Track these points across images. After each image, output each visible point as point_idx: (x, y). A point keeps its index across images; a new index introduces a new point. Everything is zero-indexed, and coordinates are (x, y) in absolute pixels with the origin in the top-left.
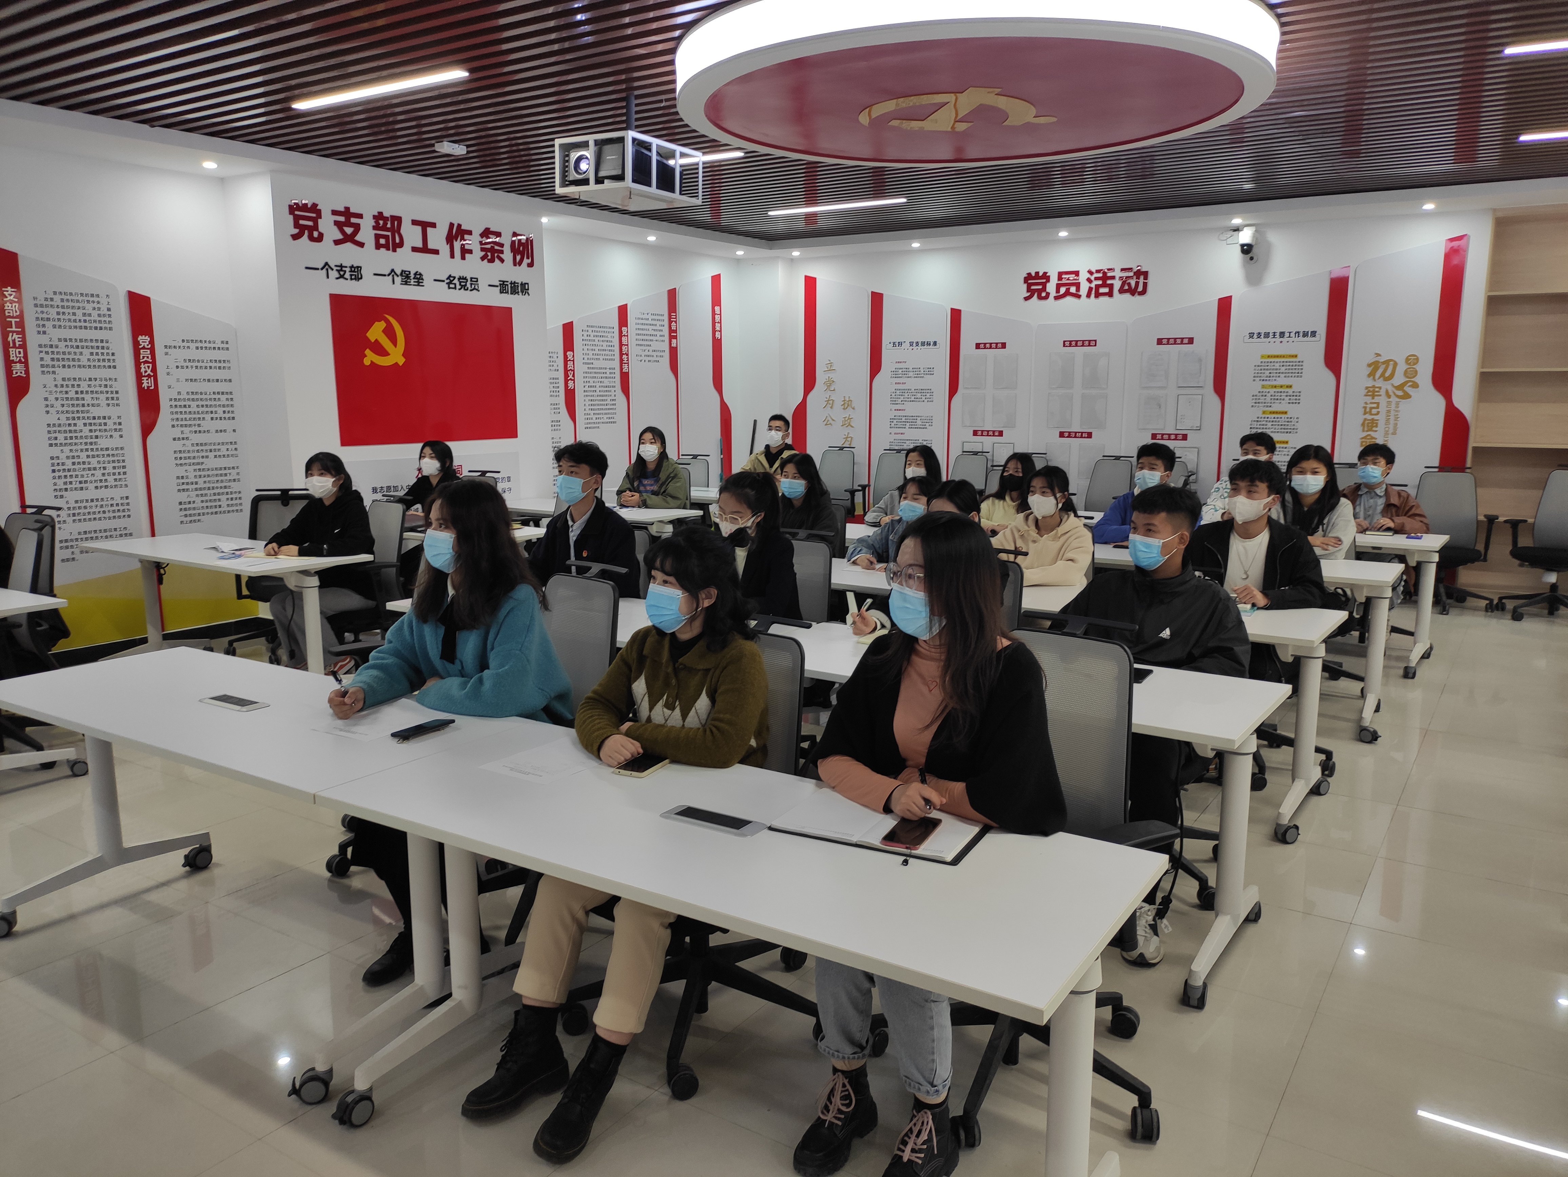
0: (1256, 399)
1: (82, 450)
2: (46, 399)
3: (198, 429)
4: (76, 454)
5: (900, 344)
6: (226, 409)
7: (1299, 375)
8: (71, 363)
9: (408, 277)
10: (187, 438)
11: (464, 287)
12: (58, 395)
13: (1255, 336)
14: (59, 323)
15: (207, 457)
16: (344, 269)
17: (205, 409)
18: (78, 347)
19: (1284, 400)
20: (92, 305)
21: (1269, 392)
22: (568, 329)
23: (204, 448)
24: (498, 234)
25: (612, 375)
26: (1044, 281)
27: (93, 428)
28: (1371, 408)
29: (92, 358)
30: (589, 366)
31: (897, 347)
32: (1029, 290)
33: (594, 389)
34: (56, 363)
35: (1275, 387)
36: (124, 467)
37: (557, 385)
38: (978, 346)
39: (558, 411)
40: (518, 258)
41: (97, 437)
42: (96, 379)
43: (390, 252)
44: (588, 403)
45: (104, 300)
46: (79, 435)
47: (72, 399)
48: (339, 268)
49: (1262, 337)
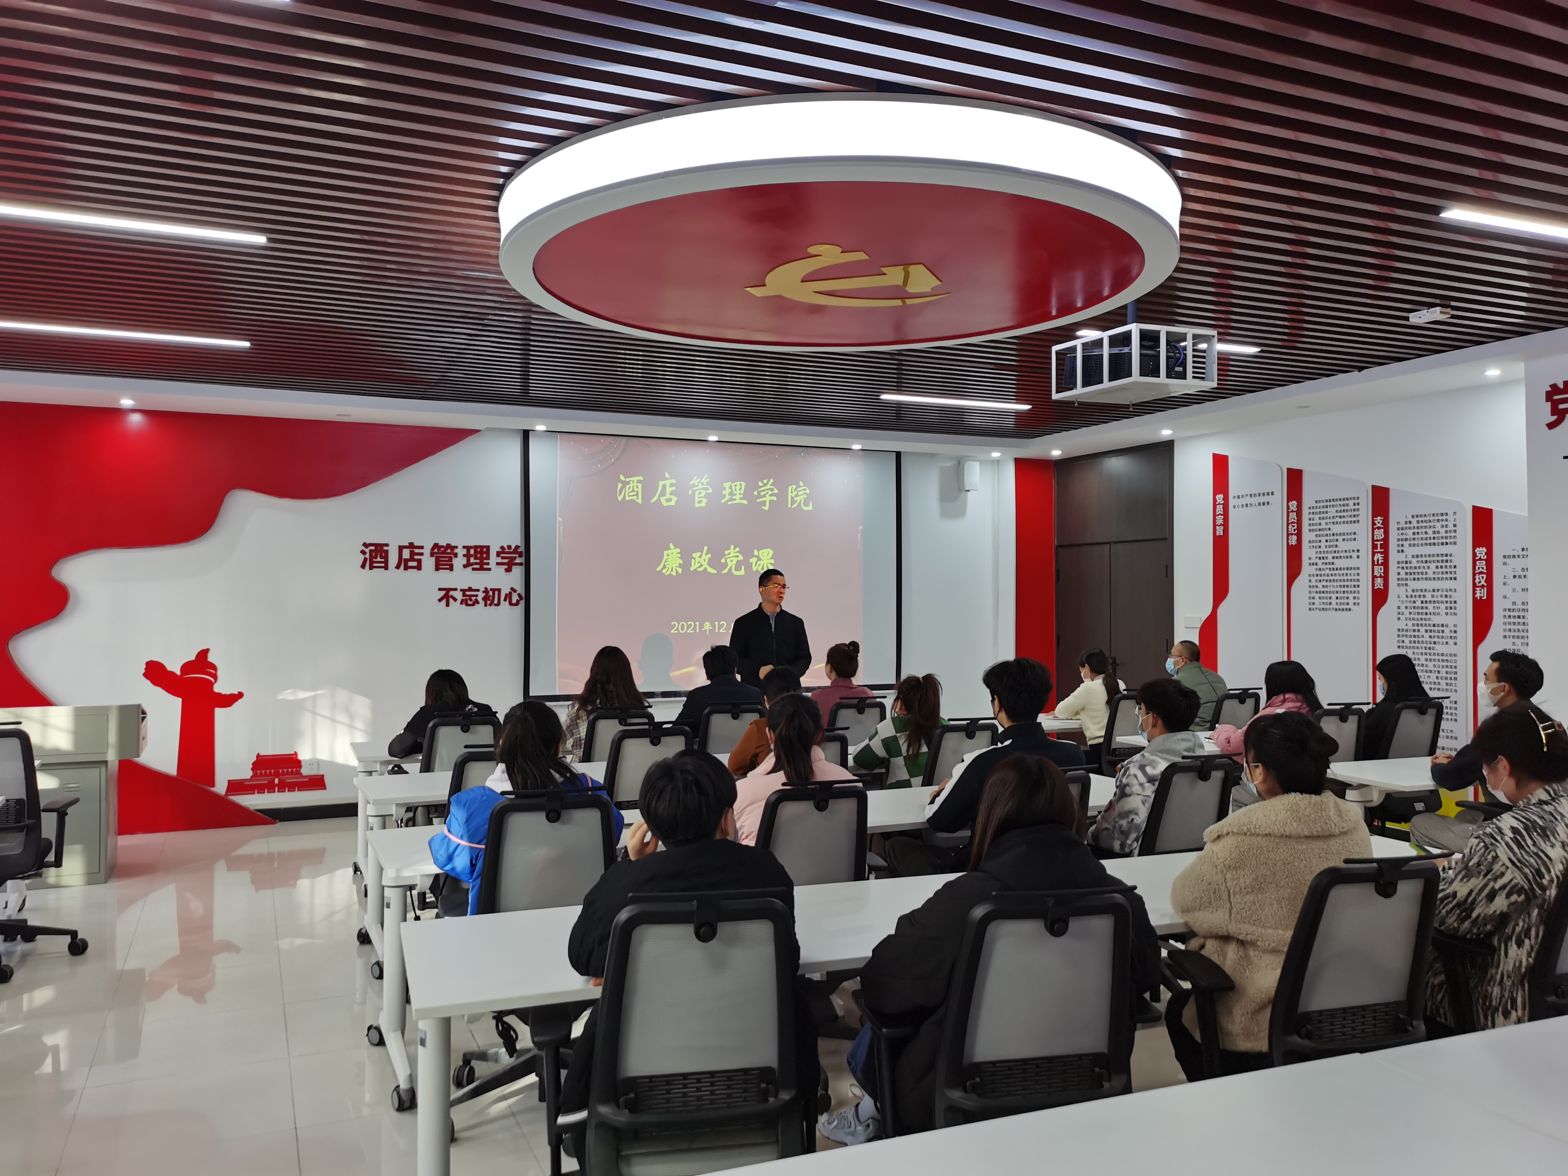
1: (1422, 654)
2: (1399, 608)
8: (1421, 576)
12: (1408, 605)
14: (1414, 542)
18: (1426, 562)
20: (1441, 523)
27: (1433, 634)
29: (1436, 570)
34: (1409, 577)
36: (1456, 673)
41: (1435, 643)
42: (1438, 590)
45: (1451, 518)
46: (1421, 640)
47: (1418, 607)
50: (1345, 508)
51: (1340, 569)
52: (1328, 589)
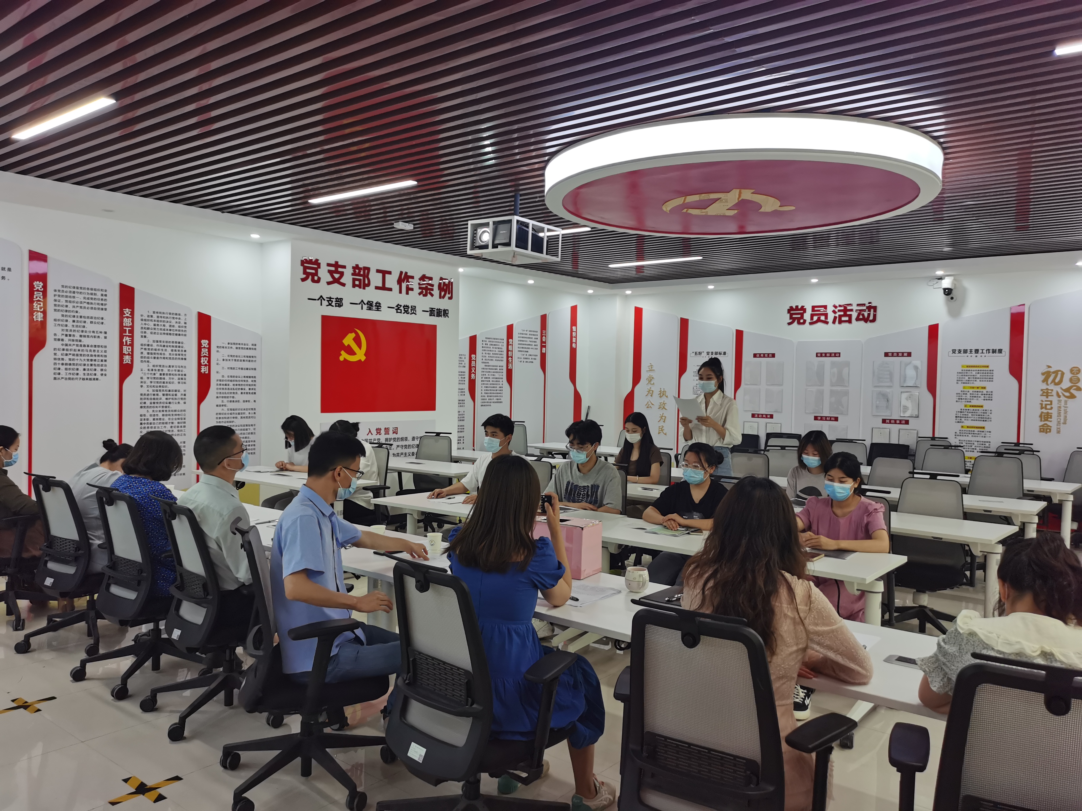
0: (959, 396)
1: (160, 411)
2: (142, 378)
3: (232, 399)
4: (156, 413)
5: (700, 353)
6: (251, 387)
7: (991, 380)
8: (159, 356)
9: (371, 305)
10: (225, 406)
11: (406, 312)
12: (149, 376)
13: (957, 352)
14: (155, 331)
15: (236, 418)
16: (332, 300)
17: (238, 387)
18: (164, 346)
19: (980, 397)
20: (176, 320)
21: (968, 392)
22: (473, 340)
23: (235, 412)
24: (431, 279)
25: (500, 371)
26: (802, 312)
27: (168, 397)
28: (1046, 405)
29: (172, 353)
30: (486, 364)
31: (698, 356)
32: (791, 318)
33: (489, 380)
34: (150, 356)
35: (973, 388)
36: (184, 423)
37: (464, 376)
38: (755, 356)
39: (464, 393)
40: (443, 293)
41: (170, 403)
42: (173, 366)
43: (362, 289)
44: (483, 389)
45: (182, 317)
46: (159, 401)
47: (157, 378)
48: (328, 299)
49: (962, 352)
50: (93, 297)
51: (88, 346)
52: (75, 362)
